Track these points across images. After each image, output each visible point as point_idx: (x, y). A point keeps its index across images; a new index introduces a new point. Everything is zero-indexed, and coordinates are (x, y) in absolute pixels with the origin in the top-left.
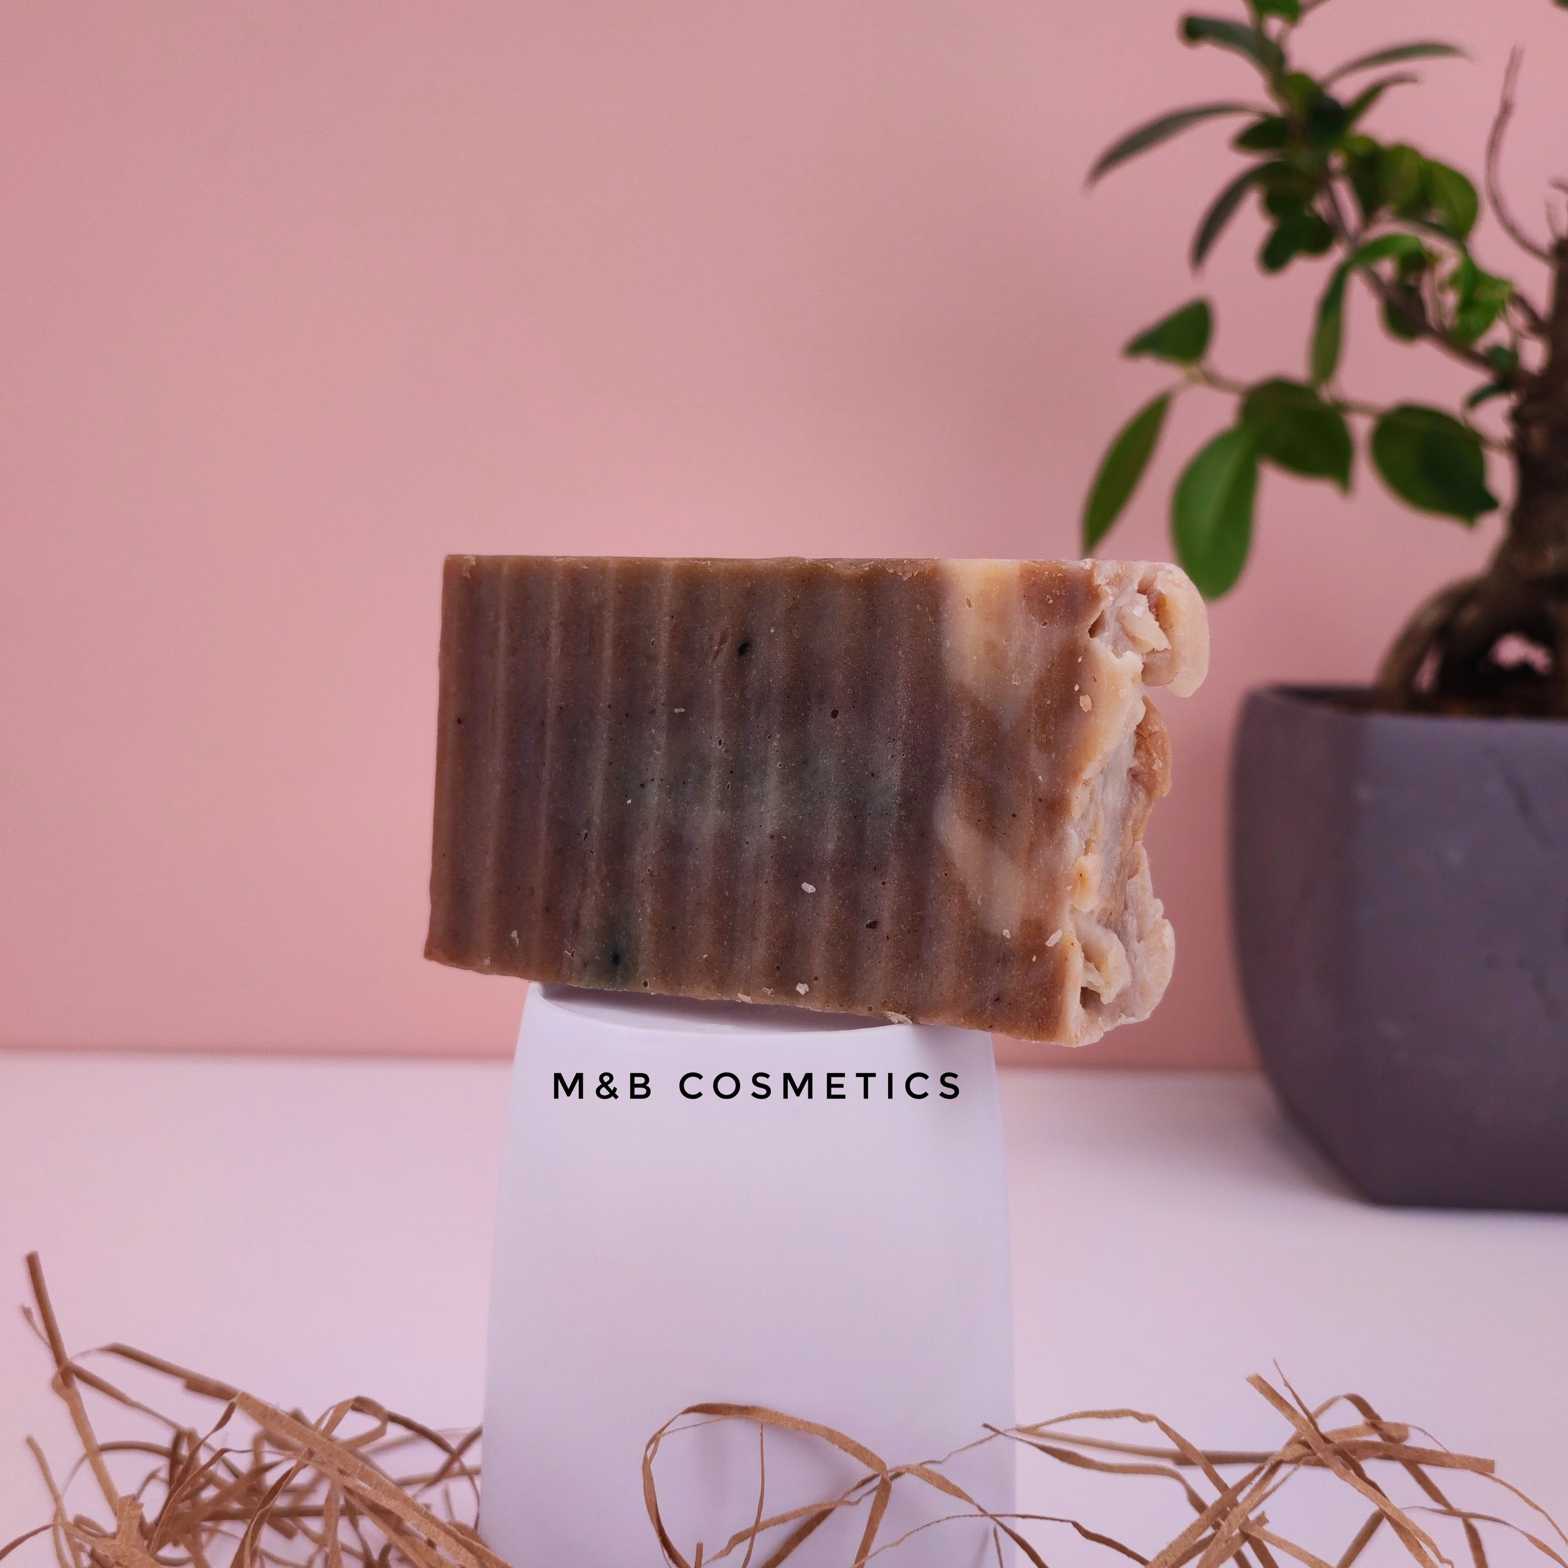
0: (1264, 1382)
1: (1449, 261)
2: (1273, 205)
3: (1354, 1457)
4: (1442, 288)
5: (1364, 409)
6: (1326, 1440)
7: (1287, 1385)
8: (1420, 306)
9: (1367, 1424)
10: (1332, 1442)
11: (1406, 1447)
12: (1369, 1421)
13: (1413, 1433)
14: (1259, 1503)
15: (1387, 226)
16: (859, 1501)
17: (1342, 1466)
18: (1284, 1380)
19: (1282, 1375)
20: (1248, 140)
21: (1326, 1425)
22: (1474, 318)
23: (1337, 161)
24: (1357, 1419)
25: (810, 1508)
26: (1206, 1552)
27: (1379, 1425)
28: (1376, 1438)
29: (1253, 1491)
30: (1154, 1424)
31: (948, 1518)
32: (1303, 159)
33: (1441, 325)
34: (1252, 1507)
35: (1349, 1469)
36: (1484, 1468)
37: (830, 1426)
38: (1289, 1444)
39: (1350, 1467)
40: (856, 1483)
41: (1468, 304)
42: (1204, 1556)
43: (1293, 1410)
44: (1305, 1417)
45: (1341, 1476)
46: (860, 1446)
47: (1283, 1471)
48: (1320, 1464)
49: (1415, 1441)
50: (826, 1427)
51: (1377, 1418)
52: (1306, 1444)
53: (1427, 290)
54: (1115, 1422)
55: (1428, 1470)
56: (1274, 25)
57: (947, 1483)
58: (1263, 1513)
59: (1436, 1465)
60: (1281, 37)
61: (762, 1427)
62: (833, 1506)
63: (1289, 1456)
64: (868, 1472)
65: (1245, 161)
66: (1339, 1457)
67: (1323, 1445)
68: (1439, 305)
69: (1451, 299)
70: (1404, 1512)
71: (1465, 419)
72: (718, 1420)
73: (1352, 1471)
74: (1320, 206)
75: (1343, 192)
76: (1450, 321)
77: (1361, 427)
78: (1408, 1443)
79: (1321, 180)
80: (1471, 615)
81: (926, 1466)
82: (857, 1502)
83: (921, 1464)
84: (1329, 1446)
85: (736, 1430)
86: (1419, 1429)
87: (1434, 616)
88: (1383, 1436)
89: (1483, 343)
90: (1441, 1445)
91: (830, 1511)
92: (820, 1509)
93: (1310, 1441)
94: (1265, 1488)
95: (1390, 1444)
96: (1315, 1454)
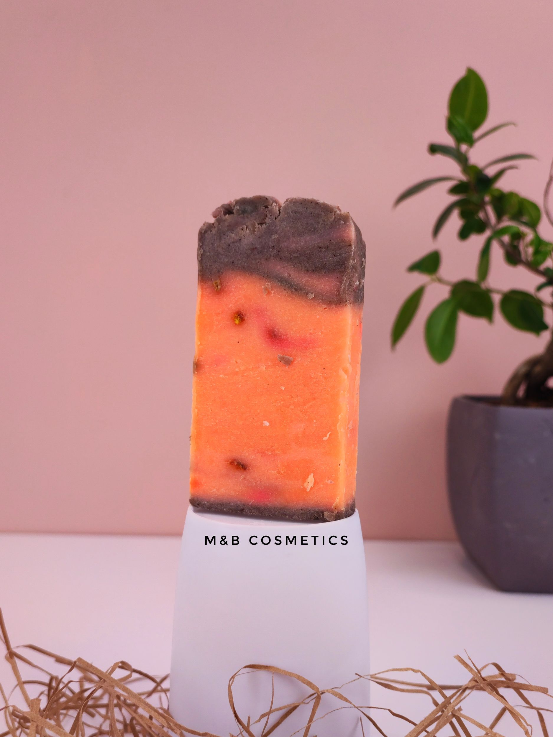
0: (460, 658)
1: (530, 236)
2: (463, 215)
3: (495, 687)
4: (527, 246)
5: (498, 292)
6: (484, 679)
7: (470, 659)
8: (519, 253)
9: (500, 674)
10: (487, 680)
11: (515, 683)
12: (501, 673)
13: (517, 677)
14: (459, 703)
15: (506, 223)
16: (309, 702)
17: (489, 689)
18: (468, 657)
19: (468, 655)
20: (454, 190)
21: (485, 674)
22: (539, 257)
23: (487, 198)
24: (496, 672)
25: (290, 705)
26: (439, 721)
27: (505, 674)
28: (503, 679)
29: (457, 698)
30: (420, 673)
31: (342, 708)
32: (475, 198)
33: (527, 259)
34: (456, 704)
35: (493, 691)
36: (545, 691)
37: (298, 674)
38: (470, 681)
39: (494, 690)
40: (308, 696)
41: (537, 252)
42: (438, 723)
43: (471, 669)
44: (476, 671)
45: (490, 693)
46: (309, 682)
47: (468, 691)
48: (482, 689)
49: (518, 680)
50: (297, 674)
51: (504, 671)
52: (476, 681)
53: (521, 247)
54: (405, 672)
55: (523, 692)
56: (464, 147)
57: (342, 696)
58: (460, 707)
59: (526, 690)
60: (467, 152)
61: (273, 674)
62: (299, 704)
63: (470, 685)
64: (312, 692)
65: (453, 198)
66: (490, 687)
67: (483, 682)
68: (526, 252)
69: (531, 250)
70: (514, 707)
71: (536, 296)
72: (257, 671)
73: (494, 692)
74: (481, 215)
75: (490, 210)
76: (530, 258)
77: (497, 298)
78: (516, 681)
79: (481, 205)
80: (538, 369)
81: (334, 690)
82: (308, 703)
83: (331, 689)
84: (485, 682)
85: (263, 674)
86: (519, 676)
87: (524, 370)
88: (506, 679)
89: (542, 267)
90: (528, 682)
91: (298, 706)
92: (294, 705)
93: (478, 680)
94: (461, 697)
95: (509, 681)
96: (480, 685)
